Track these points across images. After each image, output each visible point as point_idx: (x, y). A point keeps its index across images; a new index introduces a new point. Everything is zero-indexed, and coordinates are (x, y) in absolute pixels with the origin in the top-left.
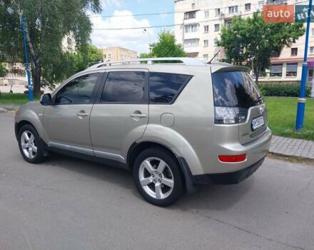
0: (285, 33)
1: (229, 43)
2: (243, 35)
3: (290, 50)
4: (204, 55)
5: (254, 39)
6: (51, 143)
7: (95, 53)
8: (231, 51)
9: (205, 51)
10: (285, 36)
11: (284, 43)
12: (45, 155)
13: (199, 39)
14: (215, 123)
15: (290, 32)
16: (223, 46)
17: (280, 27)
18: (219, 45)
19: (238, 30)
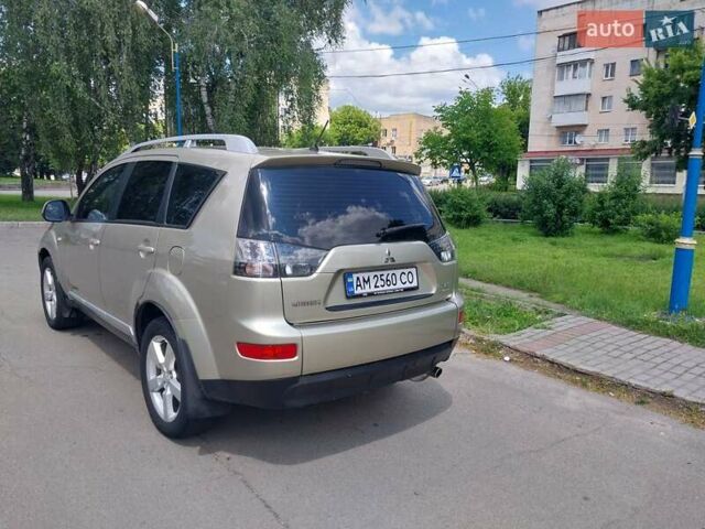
4: (600, 131)
7: (366, 126)
9: (605, 121)
16: (644, 109)
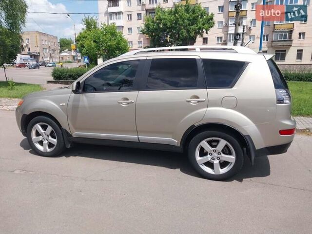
0: (200, 25)
1: (152, 32)
2: (165, 25)
3: (202, 39)
5: (175, 28)
6: (76, 133)
8: (154, 39)
10: (200, 27)
11: (199, 33)
12: (69, 147)
13: (123, 27)
14: (277, 103)
15: (204, 24)
17: (196, 20)
18: (144, 33)
19: (161, 20)
